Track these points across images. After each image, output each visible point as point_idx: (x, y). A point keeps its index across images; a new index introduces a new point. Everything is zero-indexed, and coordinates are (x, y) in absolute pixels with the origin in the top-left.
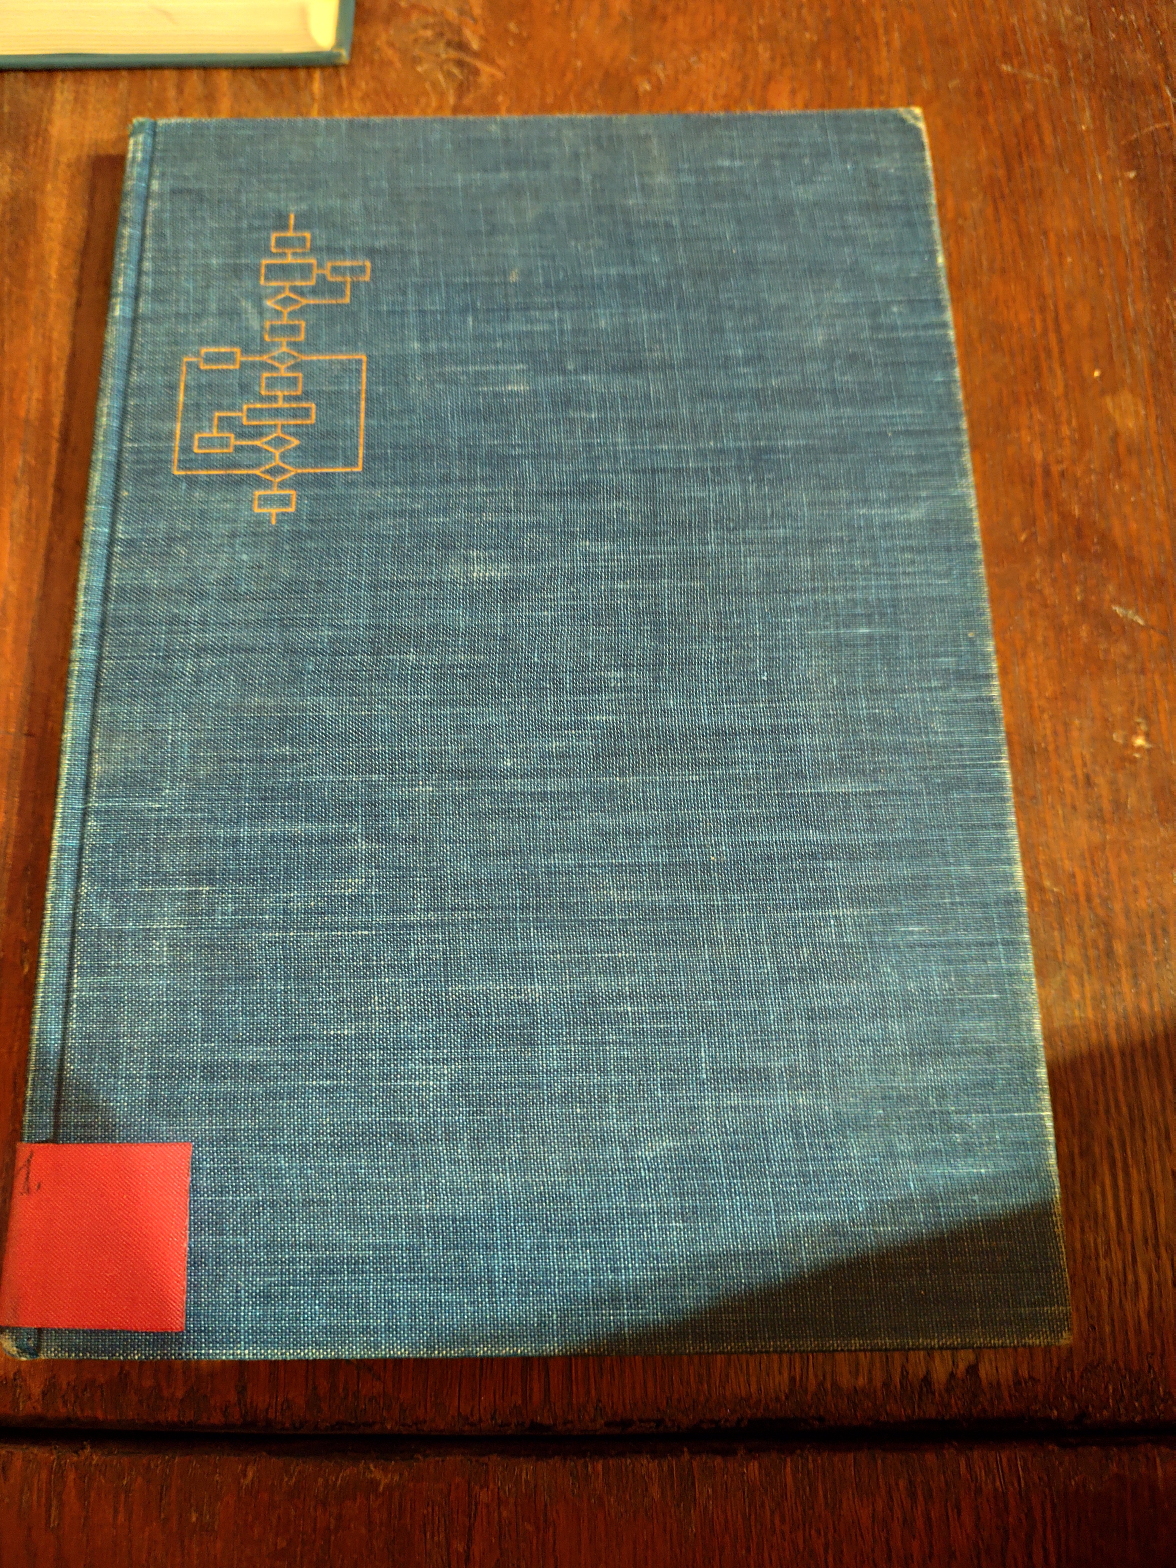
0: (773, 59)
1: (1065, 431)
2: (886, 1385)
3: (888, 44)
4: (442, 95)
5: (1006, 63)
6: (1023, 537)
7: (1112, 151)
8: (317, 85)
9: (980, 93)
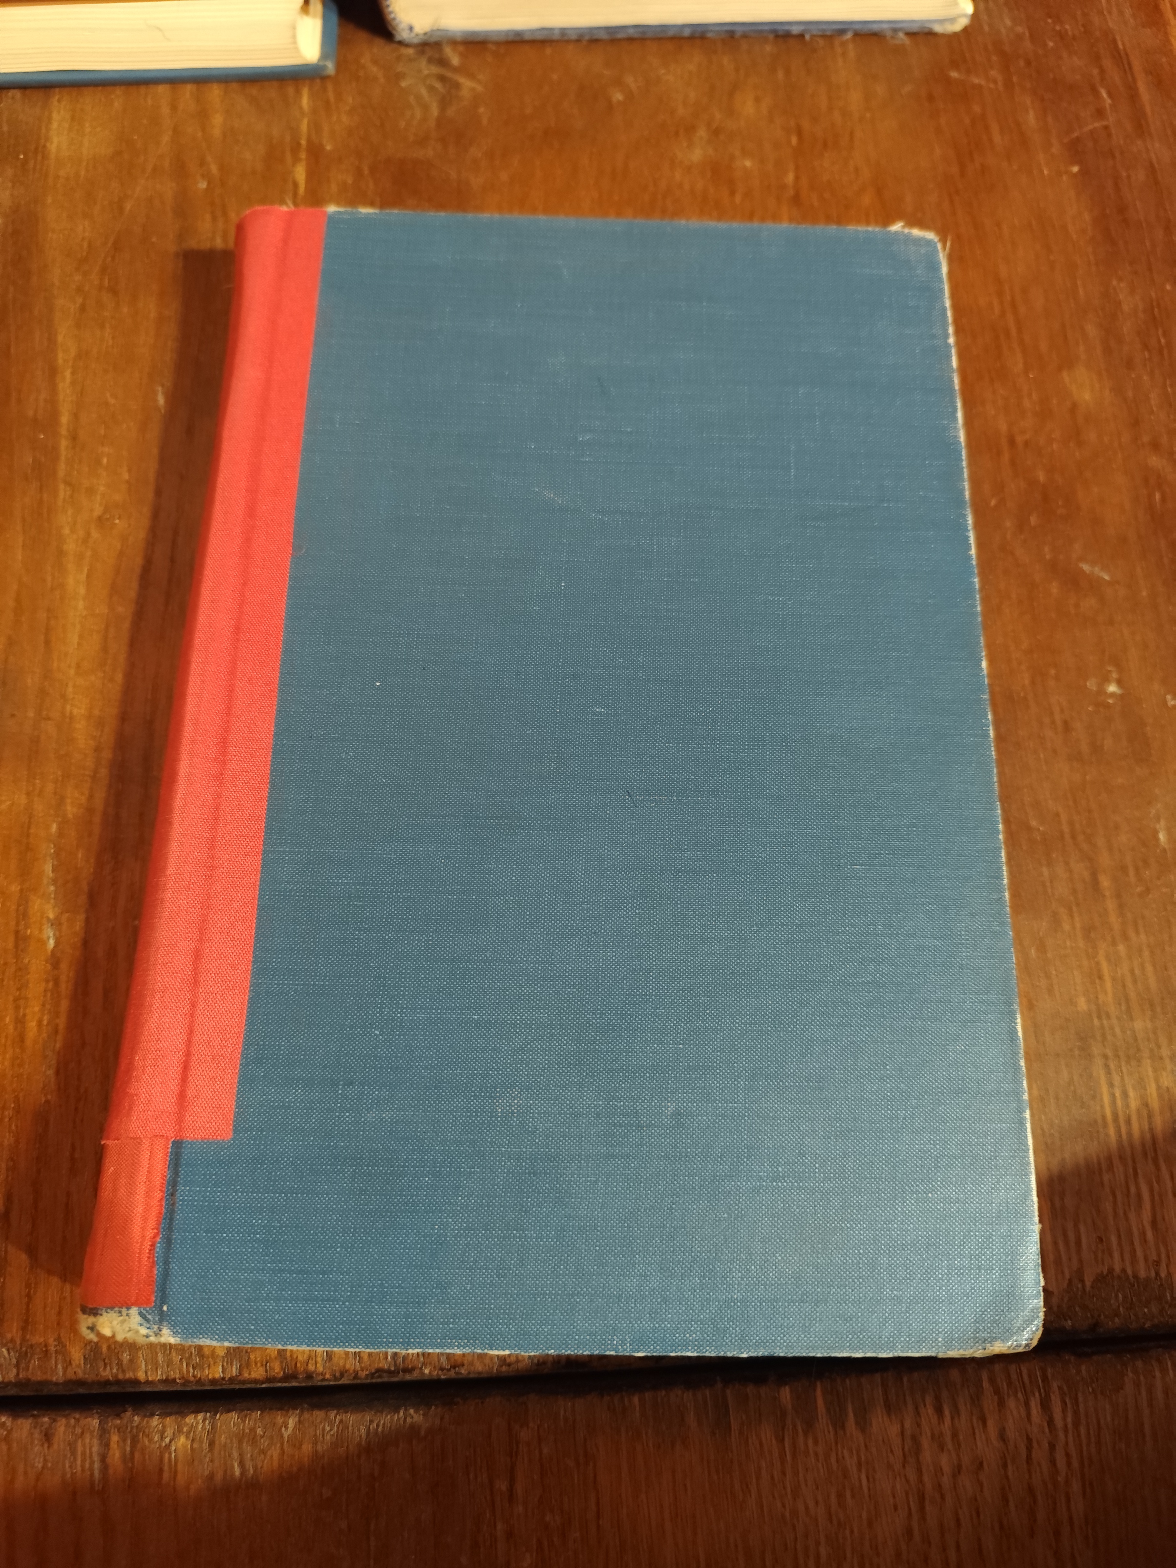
0: (737, 70)
1: (1027, 404)
3: (844, 55)
4: (426, 108)
5: (954, 70)
6: (993, 502)
7: (1056, 149)
8: (305, 101)
9: (931, 98)
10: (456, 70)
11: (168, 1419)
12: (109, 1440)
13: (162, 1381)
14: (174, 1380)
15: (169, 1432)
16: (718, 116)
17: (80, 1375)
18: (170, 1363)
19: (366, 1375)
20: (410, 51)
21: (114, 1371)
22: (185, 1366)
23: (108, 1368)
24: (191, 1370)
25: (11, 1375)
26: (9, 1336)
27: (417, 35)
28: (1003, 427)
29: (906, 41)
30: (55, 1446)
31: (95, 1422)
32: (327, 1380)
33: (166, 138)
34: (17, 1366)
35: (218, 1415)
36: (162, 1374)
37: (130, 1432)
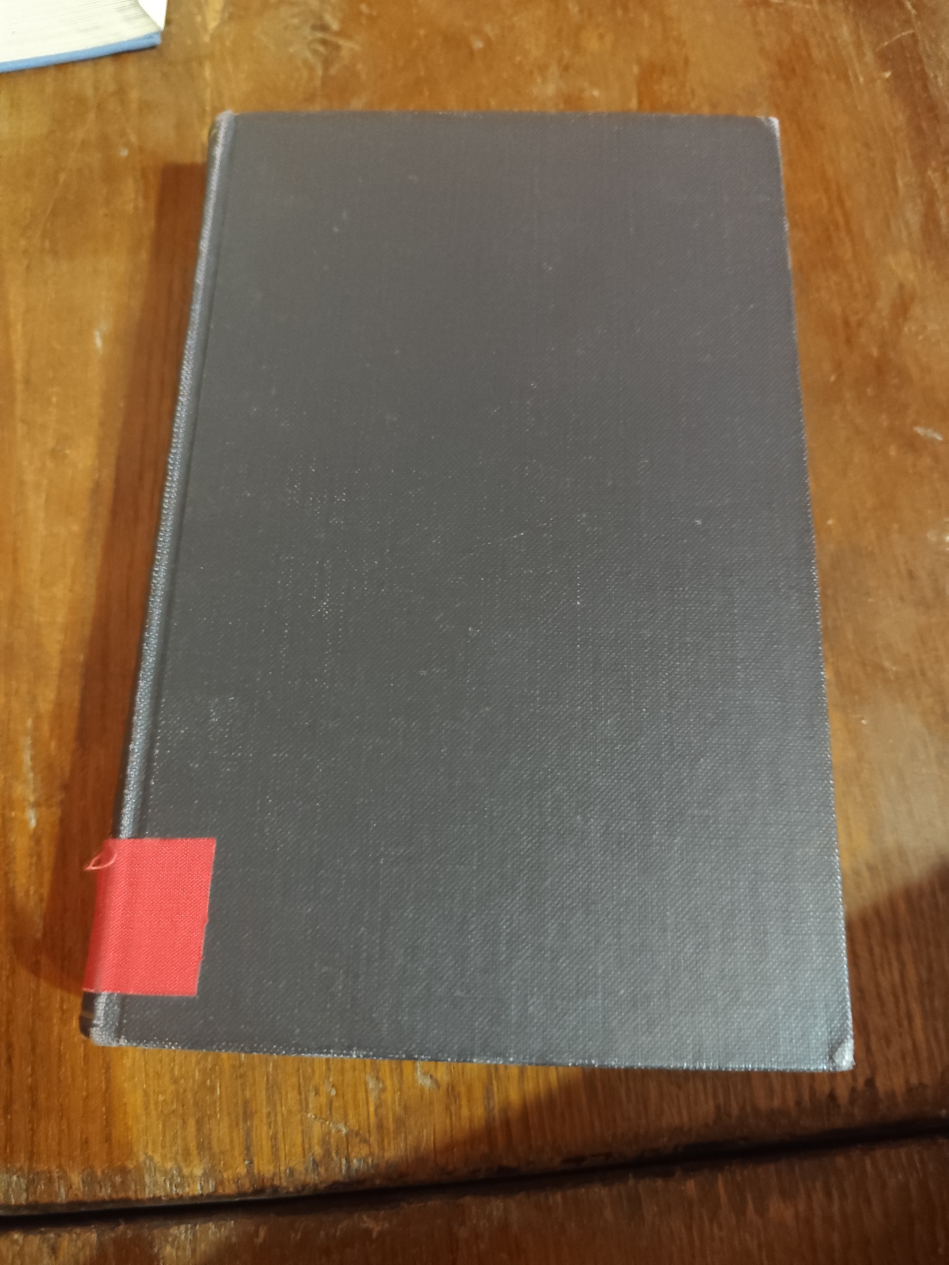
0: (581, 11)
1: (857, 287)
2: (798, 1103)
4: (311, 69)
6: (833, 378)
7: (869, 57)
13: (150, 1199)
16: (567, 53)
17: (80, 1196)
28: (837, 308)
34: (27, 1190)
36: (149, 1193)
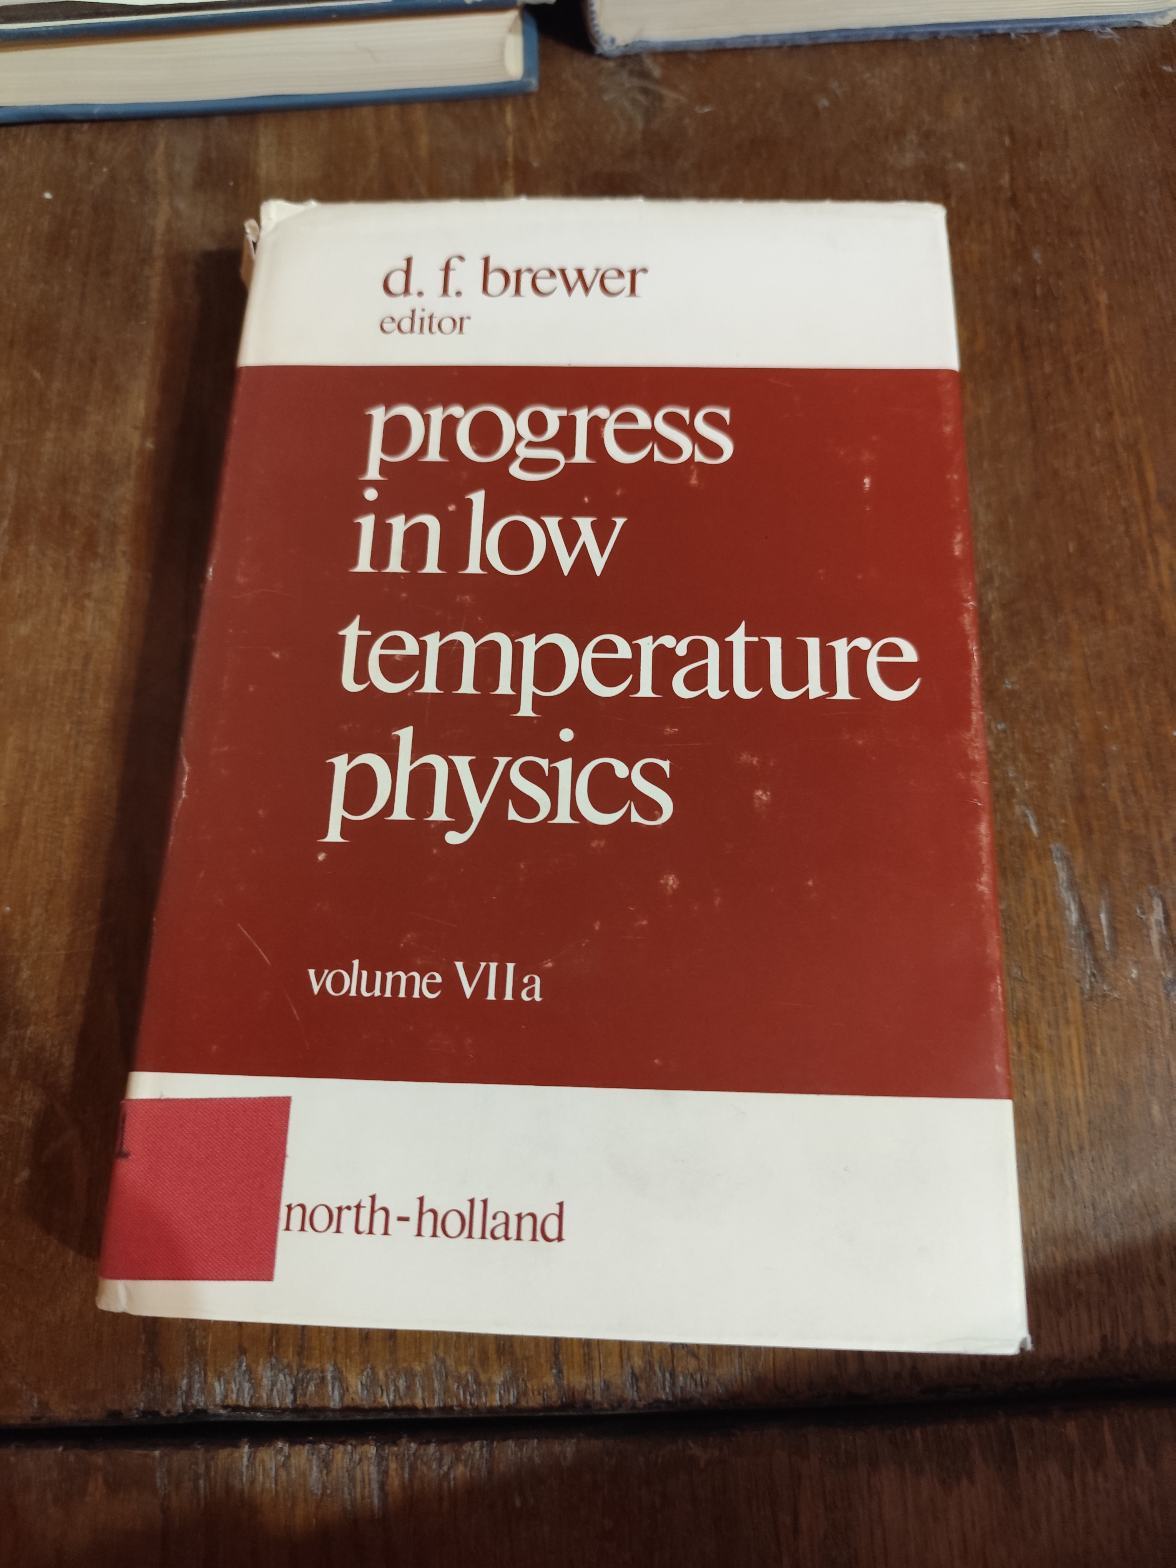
3: (1051, 52)
5: (1166, 65)
8: (509, 118)
9: (1144, 94)
10: (657, 82)
11: (445, 1446)
12: (388, 1466)
14: (451, 1408)
15: (447, 1460)
18: (446, 1390)
19: (644, 1405)
20: (611, 64)
21: (391, 1397)
22: (462, 1394)
23: (385, 1394)
24: (468, 1398)
25: (289, 1400)
26: (285, 1361)
27: (618, 47)
29: (1116, 36)
30: (334, 1473)
31: (372, 1450)
32: (606, 1410)
33: (374, 160)
35: (495, 1444)
37: (408, 1459)
